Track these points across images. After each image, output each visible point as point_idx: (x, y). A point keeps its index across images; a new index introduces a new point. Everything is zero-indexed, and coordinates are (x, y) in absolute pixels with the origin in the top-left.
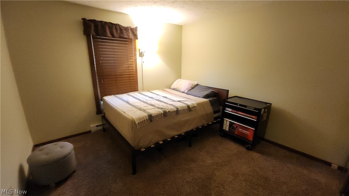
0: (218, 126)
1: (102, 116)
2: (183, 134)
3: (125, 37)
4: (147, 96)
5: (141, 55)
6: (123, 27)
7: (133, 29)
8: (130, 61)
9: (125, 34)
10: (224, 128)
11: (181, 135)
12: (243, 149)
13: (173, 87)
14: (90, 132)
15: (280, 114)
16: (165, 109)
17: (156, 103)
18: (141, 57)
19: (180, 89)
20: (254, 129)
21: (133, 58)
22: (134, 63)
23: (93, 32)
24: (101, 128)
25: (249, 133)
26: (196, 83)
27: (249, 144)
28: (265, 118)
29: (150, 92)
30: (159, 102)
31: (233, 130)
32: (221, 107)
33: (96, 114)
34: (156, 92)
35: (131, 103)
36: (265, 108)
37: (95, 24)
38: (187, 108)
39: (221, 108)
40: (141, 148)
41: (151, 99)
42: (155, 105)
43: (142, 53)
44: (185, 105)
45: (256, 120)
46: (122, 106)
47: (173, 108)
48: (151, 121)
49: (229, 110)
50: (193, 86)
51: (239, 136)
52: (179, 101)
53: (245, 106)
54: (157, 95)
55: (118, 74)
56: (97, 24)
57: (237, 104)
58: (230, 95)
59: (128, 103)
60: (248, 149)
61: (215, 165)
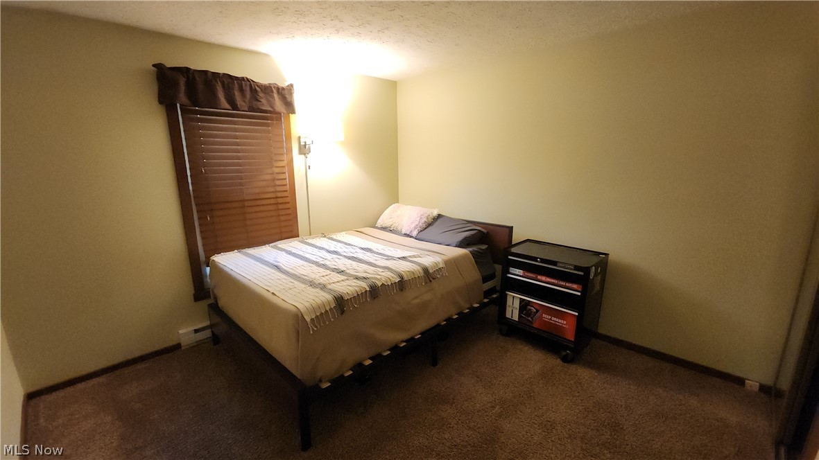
0: (493, 310)
1: (210, 306)
2: (416, 337)
3: (263, 108)
4: (323, 249)
5: (304, 150)
6: (257, 86)
7: (283, 89)
8: (278, 165)
9: (264, 101)
10: (508, 315)
11: (412, 339)
12: (554, 361)
13: (380, 222)
14: (178, 347)
15: (629, 276)
16: (373, 281)
17: (349, 266)
18: (303, 156)
19: (399, 229)
20: (577, 314)
21: (285, 157)
22: (286, 170)
23: (183, 97)
24: (207, 334)
25: (565, 322)
26: (435, 213)
27: (567, 348)
28: (597, 288)
29: (329, 238)
30: (354, 264)
31: (529, 318)
32: (501, 266)
33: (193, 299)
34: (343, 236)
35: (285, 268)
36: (597, 266)
37: (188, 78)
38: (422, 274)
39: (498, 268)
40: (320, 381)
41: (335, 256)
42: (348, 271)
43: (305, 145)
44: (418, 268)
45: (579, 294)
46: (265, 278)
47: (392, 277)
48: (343, 312)
49: (516, 273)
50: (430, 220)
51: (543, 331)
52: (404, 258)
53: (555, 263)
54: (346, 244)
55: (248, 198)
56: (194, 78)
57: (535, 259)
58: (517, 237)
59: (277, 268)
60: (565, 360)
61: (498, 407)
